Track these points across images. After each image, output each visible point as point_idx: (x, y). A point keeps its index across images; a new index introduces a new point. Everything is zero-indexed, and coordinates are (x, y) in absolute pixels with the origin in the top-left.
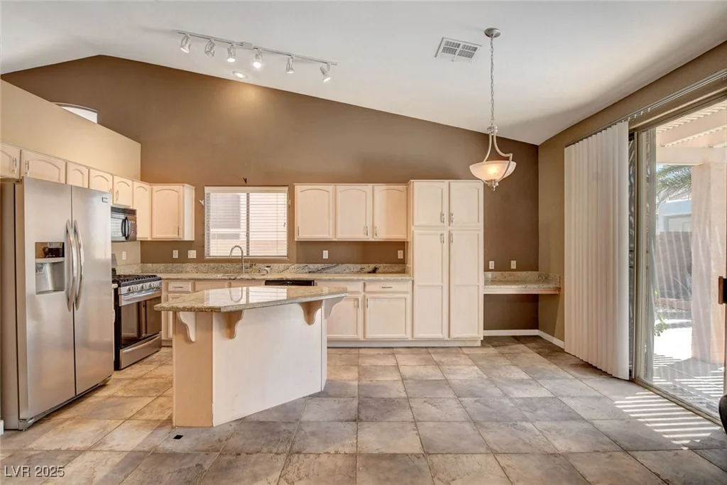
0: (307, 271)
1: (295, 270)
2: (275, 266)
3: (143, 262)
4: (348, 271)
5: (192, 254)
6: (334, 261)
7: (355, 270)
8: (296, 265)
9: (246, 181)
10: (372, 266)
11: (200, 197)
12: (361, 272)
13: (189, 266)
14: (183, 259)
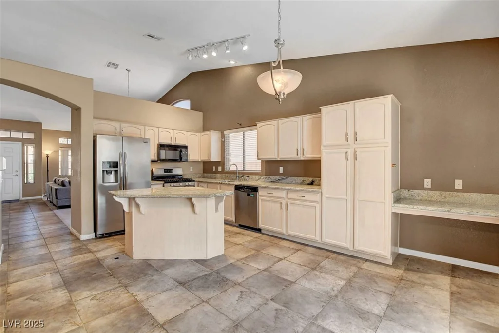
0: (270, 181)
1: (263, 180)
2: (254, 177)
3: (203, 173)
4: (294, 182)
5: (220, 169)
6: (286, 175)
7: (299, 182)
8: (264, 177)
9: (241, 125)
10: (310, 179)
11: (223, 136)
12: (302, 183)
13: (218, 175)
14: (217, 172)
